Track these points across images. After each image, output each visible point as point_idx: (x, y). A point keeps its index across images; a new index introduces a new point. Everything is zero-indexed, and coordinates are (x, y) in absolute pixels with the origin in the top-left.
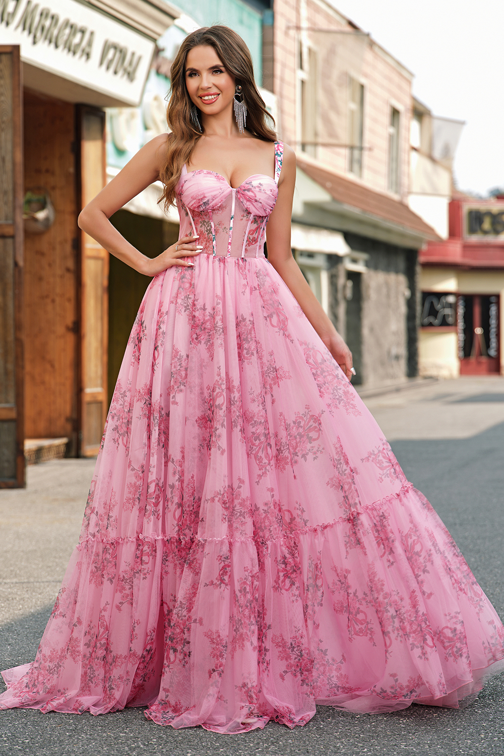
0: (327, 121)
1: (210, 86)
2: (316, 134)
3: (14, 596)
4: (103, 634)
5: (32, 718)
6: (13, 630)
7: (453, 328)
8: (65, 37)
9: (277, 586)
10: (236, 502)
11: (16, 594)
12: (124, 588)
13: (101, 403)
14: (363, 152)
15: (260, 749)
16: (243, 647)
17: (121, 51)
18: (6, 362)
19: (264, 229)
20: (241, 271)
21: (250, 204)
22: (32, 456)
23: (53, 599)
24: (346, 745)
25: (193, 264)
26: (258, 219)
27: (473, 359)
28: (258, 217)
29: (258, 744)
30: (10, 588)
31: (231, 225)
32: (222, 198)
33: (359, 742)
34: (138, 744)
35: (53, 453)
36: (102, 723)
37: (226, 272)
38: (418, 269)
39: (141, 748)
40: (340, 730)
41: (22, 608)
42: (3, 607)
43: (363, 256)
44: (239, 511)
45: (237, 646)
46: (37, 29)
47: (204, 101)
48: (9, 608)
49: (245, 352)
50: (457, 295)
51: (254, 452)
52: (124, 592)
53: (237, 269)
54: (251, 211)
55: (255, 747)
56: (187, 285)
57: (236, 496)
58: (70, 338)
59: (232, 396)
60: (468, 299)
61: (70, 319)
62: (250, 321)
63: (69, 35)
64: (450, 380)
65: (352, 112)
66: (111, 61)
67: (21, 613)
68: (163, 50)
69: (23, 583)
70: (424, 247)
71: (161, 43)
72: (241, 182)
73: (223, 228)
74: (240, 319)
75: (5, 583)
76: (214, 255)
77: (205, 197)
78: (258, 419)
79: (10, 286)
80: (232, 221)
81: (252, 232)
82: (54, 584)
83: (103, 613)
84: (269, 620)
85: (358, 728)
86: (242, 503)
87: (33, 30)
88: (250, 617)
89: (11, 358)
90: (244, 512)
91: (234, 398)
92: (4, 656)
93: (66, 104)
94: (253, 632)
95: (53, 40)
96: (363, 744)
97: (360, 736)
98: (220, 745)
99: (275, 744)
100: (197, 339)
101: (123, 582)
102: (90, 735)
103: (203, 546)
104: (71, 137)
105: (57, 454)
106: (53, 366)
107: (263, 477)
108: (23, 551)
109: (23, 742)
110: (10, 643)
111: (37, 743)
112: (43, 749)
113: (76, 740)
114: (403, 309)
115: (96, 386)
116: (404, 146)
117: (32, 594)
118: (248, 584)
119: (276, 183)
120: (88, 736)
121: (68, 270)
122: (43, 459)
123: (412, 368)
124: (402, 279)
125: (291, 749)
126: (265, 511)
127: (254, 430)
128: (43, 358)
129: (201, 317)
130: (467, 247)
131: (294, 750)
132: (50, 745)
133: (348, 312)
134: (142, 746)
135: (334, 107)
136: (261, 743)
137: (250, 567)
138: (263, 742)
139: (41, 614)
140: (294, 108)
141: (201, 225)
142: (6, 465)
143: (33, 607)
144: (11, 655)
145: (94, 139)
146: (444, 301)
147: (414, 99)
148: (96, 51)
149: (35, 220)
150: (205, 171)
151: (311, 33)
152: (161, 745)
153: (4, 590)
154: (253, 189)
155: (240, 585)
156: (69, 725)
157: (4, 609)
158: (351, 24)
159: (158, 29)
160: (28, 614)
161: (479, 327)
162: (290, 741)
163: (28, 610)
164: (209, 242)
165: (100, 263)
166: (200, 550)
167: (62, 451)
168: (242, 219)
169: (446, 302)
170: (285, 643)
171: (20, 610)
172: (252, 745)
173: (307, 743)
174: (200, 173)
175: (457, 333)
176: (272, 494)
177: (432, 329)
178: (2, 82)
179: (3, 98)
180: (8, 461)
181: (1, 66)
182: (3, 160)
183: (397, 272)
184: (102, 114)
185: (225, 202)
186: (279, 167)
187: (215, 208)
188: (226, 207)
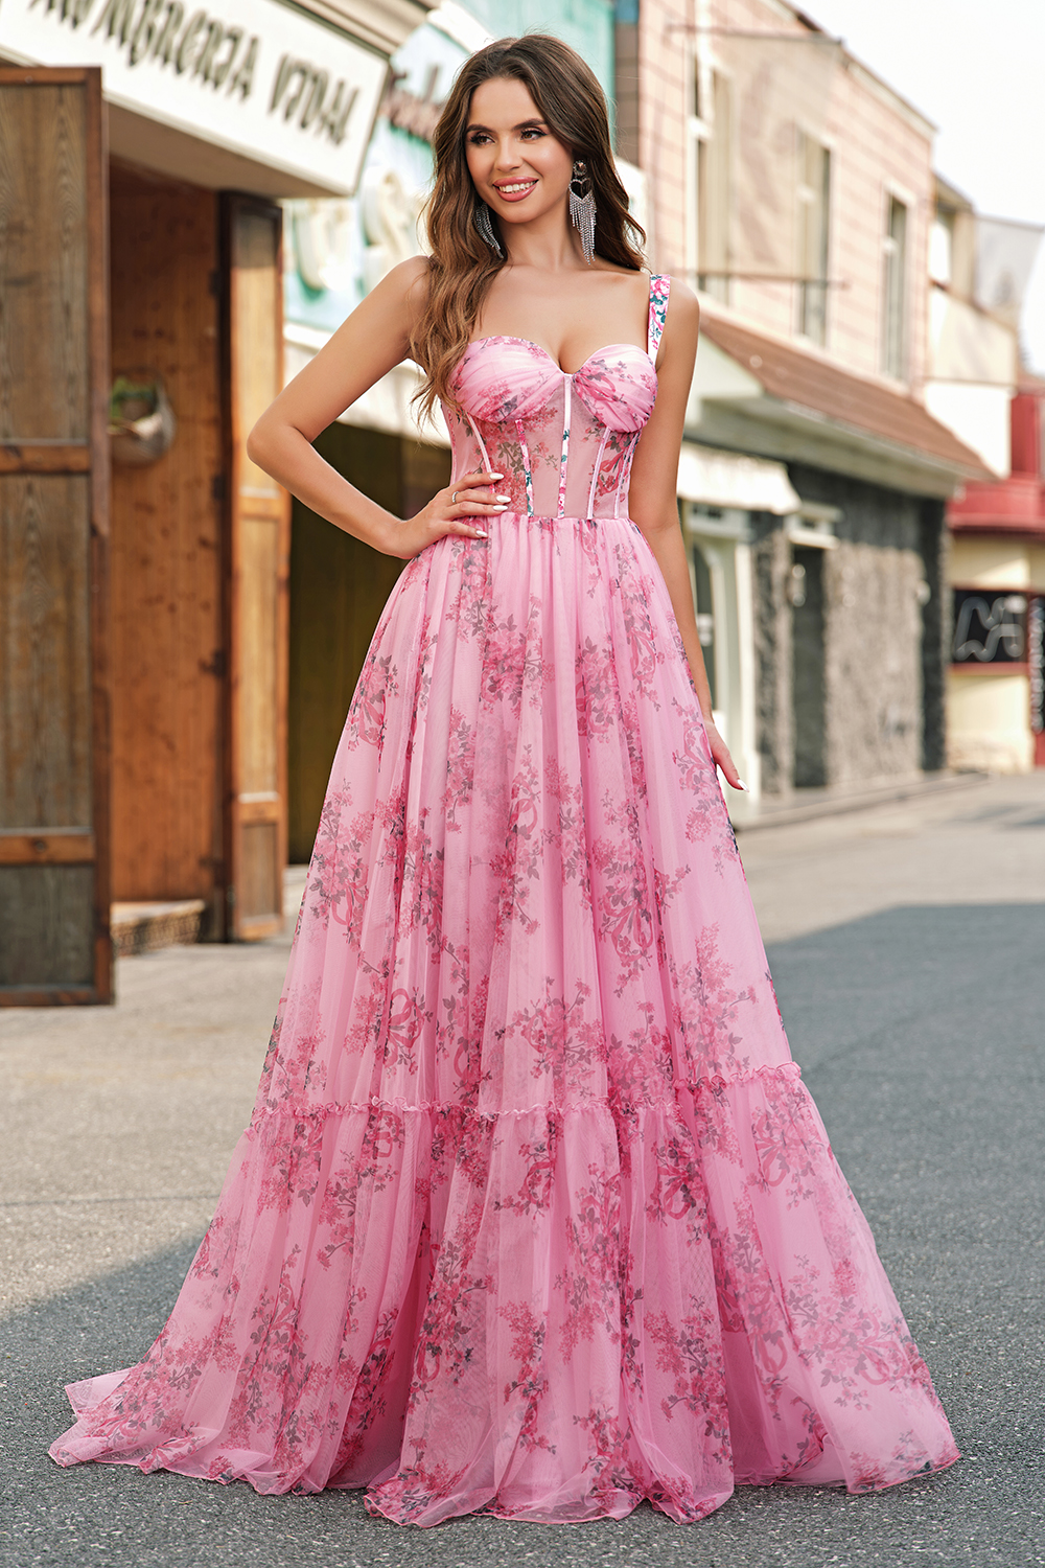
0: (752, 227)
1: (516, 164)
2: (729, 255)
3: (93, 1229)
4: (284, 1313)
5: (129, 1485)
6: (93, 1298)
7: (1020, 665)
8: (197, 50)
9: (656, 1207)
10: (572, 1032)
11: (98, 1224)
12: (336, 1213)
13: (273, 824)
14: (829, 291)
15: (611, 1555)
16: (590, 1333)
17: (315, 79)
18: (72, 736)
19: (629, 460)
20: (585, 547)
21: (603, 405)
22: (127, 939)
23: (178, 1233)
24: (794, 1553)
25: (484, 534)
26: (620, 438)
28: (619, 433)
29: (607, 1543)
30: (85, 1211)
31: (565, 452)
32: (543, 393)
33: (822, 1545)
35: (172, 932)
36: (275, 1512)
37: (555, 548)
38: (946, 540)
41: (112, 1252)
42: (68, 1252)
43: (828, 513)
44: (578, 1049)
45: (579, 1333)
46: (137, 33)
47: (503, 195)
48: (82, 1253)
49: (594, 715)
50: (1026, 594)
51: (611, 929)
52: (337, 1221)
53: (578, 542)
54: (605, 421)
55: (600, 1548)
56: (478, 580)
57: (573, 1019)
58: (209, 687)
59: (565, 808)
61: (207, 646)
62: (604, 651)
63: (206, 47)
64: (1015, 776)
65: (806, 207)
66: (294, 101)
67: (109, 1263)
68: (404, 76)
69: (112, 1201)
70: (959, 495)
71: (400, 62)
72: (584, 361)
73: (547, 457)
74: (584, 647)
75: (73, 1202)
76: (529, 514)
77: (507, 392)
78: (622, 859)
79: (81, 578)
80: (565, 442)
81: (607, 466)
82: (177, 1203)
83: (288, 1270)
84: (637, 1279)
86: (584, 1033)
87: (130, 35)
88: (604, 1276)
89: (83, 729)
90: (589, 1052)
91: (569, 812)
92: (71, 1353)
93: (199, 192)
94: (612, 1303)
95: (173, 56)
96: (831, 1547)
97: (823, 1531)
98: (527, 1545)
99: (644, 1546)
100: (492, 689)
101: (337, 1198)
102: (251, 1531)
103: (491, 1127)
104: (211, 263)
105: (181, 934)
106: (171, 746)
107: (629, 981)
108: (109, 1136)
109: (110, 1536)
110: (85, 1325)
111: (139, 1538)
112: (153, 1549)
113: (221, 1537)
114: (914, 626)
115: (264, 789)
116: (916, 278)
117: (131, 1223)
118: (598, 1204)
119: (652, 363)
120: (246, 1533)
121: (204, 543)
122: (151, 945)
123: (933, 752)
124: (911, 562)
125: (677, 1559)
126: (633, 1049)
127: (611, 882)
128: (151, 729)
129: (502, 644)
131: (685, 1562)
132: (166, 1542)
133: (796, 631)
135: (767, 197)
136: (614, 1543)
137: (600, 1165)
138: (617, 1541)
139: (152, 1264)
140: (681, 200)
141: (499, 452)
142: (72, 956)
143: (135, 1251)
144: (88, 1352)
145: (259, 266)
146: (1002, 609)
147: (937, 179)
148: (263, 79)
149: (135, 437)
150: (507, 339)
151: (718, 38)
153: (70, 1216)
154: (607, 375)
155: (582, 1204)
156: (207, 1504)
157: (71, 1255)
158: (803, 20)
159: (392, 31)
160: (124, 1265)
162: (675, 1544)
163: (124, 1256)
164: (518, 488)
165: (270, 528)
166: (484, 1135)
167: (193, 929)
168: (586, 439)
169: (1005, 611)
170: (672, 1330)
171: (107, 1256)
172: (593, 1545)
173: (712, 1549)
174: (496, 342)
175: (1029, 677)
176: (648, 1014)
177: (975, 669)
178: (64, 145)
179: (65, 180)
180: (77, 949)
181: (63, 112)
182: (67, 310)
183: (900, 547)
184: (275, 212)
185: (550, 402)
186: (657, 326)
187: (529, 415)
188: (553, 413)
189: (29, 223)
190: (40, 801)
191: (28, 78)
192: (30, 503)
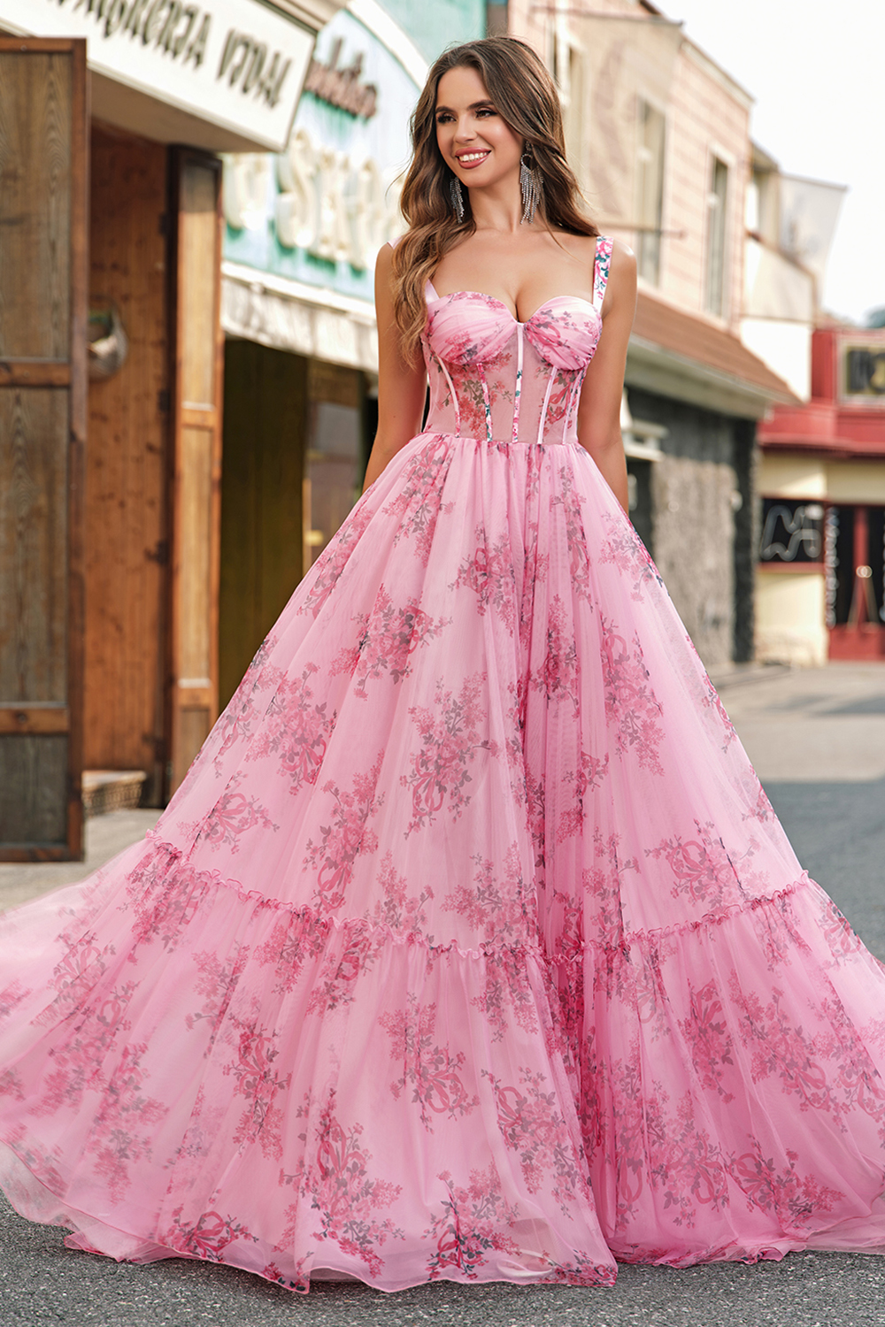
7: (817, 565)
8: (160, 25)
14: (662, 239)
17: (256, 51)
18: (51, 617)
19: (576, 392)
21: (550, 349)
22: (91, 800)
26: (566, 374)
27: (852, 627)
28: (565, 371)
31: (518, 388)
32: (499, 341)
34: (417, 1314)
35: (119, 799)
38: (757, 456)
39: (426, 1319)
40: (765, 1294)
43: (657, 431)
46: (112, 8)
47: (462, 164)
50: (823, 504)
54: (552, 362)
58: (153, 573)
60: (846, 513)
61: (152, 538)
63: (167, 22)
64: (811, 668)
65: (645, 166)
66: (238, 69)
70: (768, 416)
71: (322, 36)
72: (533, 311)
73: (504, 393)
76: (488, 440)
77: (469, 340)
79: (62, 476)
80: (519, 380)
81: (555, 398)
85: (795, 1288)
87: (106, 11)
89: (61, 611)
93: (152, 145)
95: (140, 30)
97: (802, 1300)
104: (161, 207)
105: (126, 800)
106: (119, 628)
114: (728, 529)
115: (199, 675)
116: (735, 229)
119: (596, 311)
121: (150, 448)
123: (744, 645)
124: (726, 474)
128: (103, 612)
130: (844, 417)
134: (425, 1317)
135: (618, 161)
141: (464, 387)
142: (49, 817)
145: (202, 210)
146: (803, 516)
147: (753, 146)
148: (214, 50)
149: (94, 356)
150: (469, 294)
151: (575, 19)
152: (460, 1314)
154: (554, 324)
159: (321, 12)
161: (865, 565)
164: (479, 417)
165: (206, 436)
167: (135, 796)
168: (536, 377)
169: (805, 518)
174: (460, 297)
175: (824, 575)
177: (779, 567)
178: (53, 105)
179: (53, 135)
180: (52, 811)
181: (52, 76)
182: (53, 246)
183: (717, 461)
184: (216, 164)
185: (505, 349)
186: (601, 280)
187: (487, 359)
188: (508, 357)
189: (21, 171)
190: (23, 678)
191: (23, 47)
192: (18, 412)
